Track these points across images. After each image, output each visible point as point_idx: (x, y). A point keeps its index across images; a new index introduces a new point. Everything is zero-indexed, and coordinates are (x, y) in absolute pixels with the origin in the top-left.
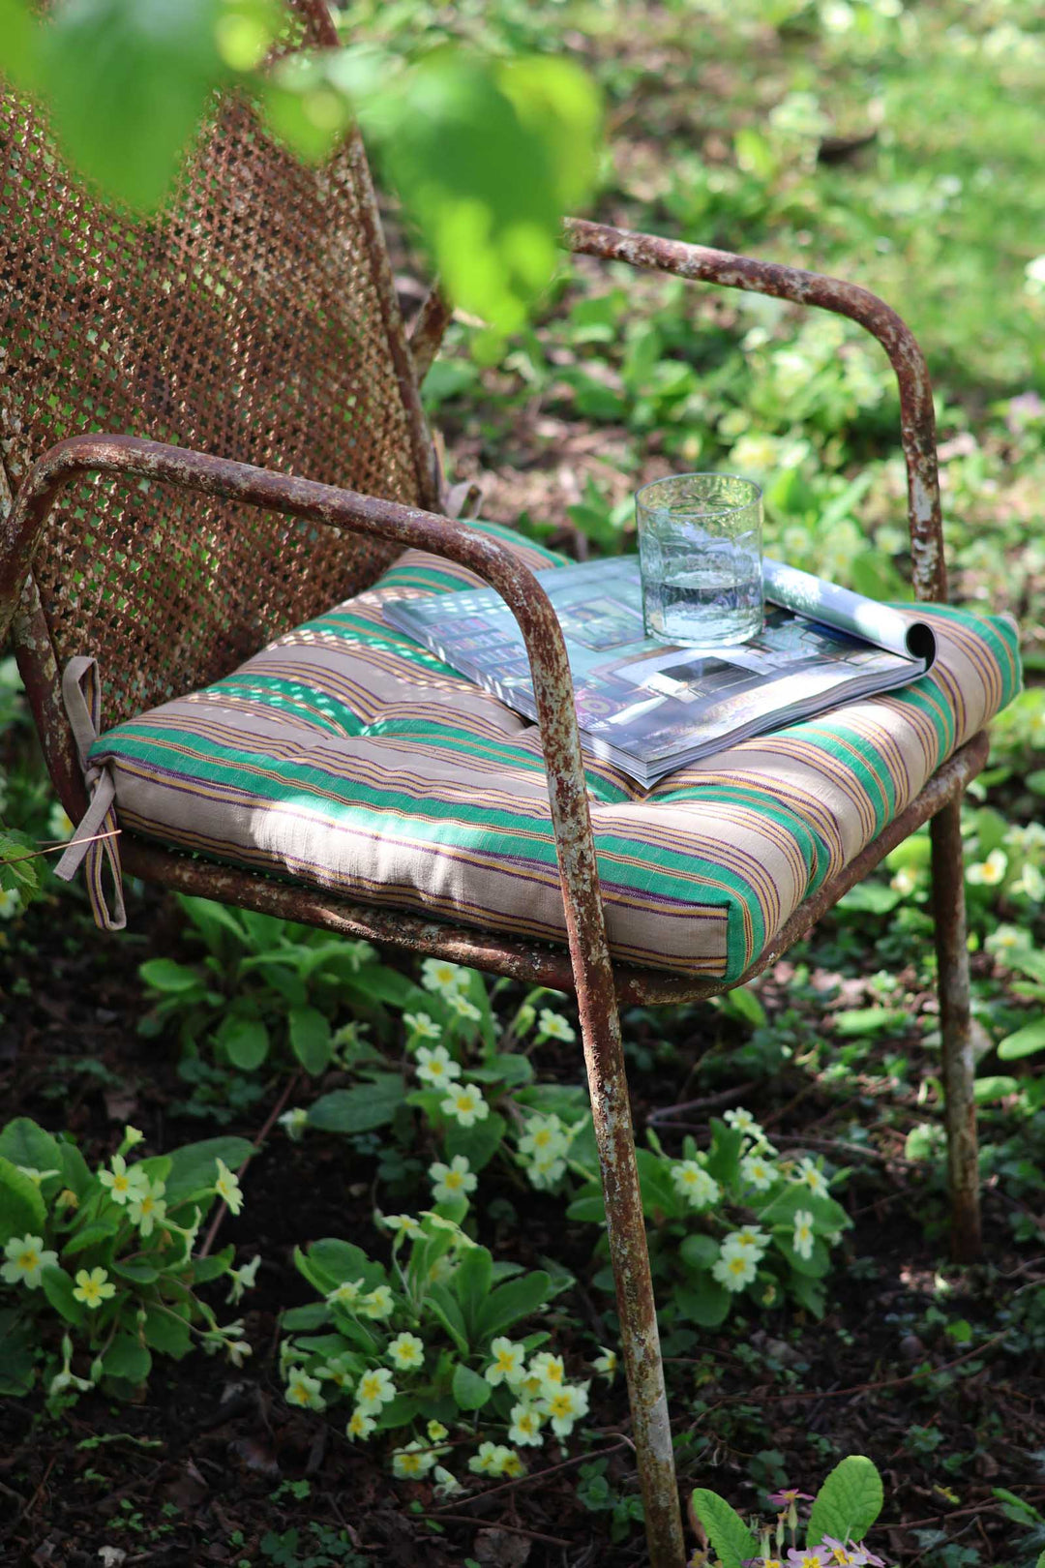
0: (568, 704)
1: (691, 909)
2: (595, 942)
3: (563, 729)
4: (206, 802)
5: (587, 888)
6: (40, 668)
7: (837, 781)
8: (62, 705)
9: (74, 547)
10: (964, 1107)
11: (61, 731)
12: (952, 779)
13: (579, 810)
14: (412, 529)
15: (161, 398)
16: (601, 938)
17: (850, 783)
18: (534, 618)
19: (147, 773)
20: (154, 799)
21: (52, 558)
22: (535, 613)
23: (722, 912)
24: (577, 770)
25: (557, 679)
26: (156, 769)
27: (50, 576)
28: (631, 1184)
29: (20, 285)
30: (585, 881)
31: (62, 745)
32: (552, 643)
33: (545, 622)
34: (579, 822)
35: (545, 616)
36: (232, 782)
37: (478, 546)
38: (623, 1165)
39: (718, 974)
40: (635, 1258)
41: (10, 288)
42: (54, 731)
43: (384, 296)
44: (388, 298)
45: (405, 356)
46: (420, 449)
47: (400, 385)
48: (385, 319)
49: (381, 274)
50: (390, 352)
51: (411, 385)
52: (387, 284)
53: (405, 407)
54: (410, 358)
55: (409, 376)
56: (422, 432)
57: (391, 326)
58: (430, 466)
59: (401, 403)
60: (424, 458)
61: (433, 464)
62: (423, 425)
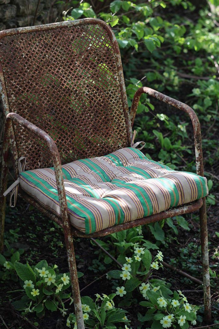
0: (59, 172)
1: (79, 218)
2: (65, 221)
3: (58, 176)
4: (29, 186)
5: (63, 209)
6: (14, 157)
7: (134, 201)
8: (17, 165)
9: (26, 136)
10: (206, 287)
11: (17, 170)
12: (181, 210)
13: (61, 193)
14: (40, 134)
15: (52, 112)
16: (66, 220)
17: (137, 202)
18: (53, 154)
19: (23, 179)
20: (23, 184)
21: (20, 138)
22: (53, 153)
23: (84, 219)
24: (61, 185)
25: (56, 166)
26: (25, 178)
27: (19, 141)
28: (74, 273)
29: (21, 87)
30: (63, 208)
31: (17, 172)
32: (56, 159)
33: (55, 155)
34: (61, 196)
35: (55, 154)
36: (33, 183)
37: (47, 139)
38: (71, 268)
39: (84, 232)
40: (74, 288)
41: (18, 87)
42: (15, 169)
43: (124, 101)
44: (124, 102)
45: (127, 114)
46: (129, 133)
47: (125, 119)
48: (123, 106)
49: (123, 97)
50: (123, 113)
51: (128, 120)
52: (124, 99)
53: (126, 124)
54: (128, 114)
55: (128, 118)
56: (130, 129)
57: (124, 107)
58: (131, 137)
59: (125, 123)
60: (130, 135)
61: (132, 136)
62: (130, 128)
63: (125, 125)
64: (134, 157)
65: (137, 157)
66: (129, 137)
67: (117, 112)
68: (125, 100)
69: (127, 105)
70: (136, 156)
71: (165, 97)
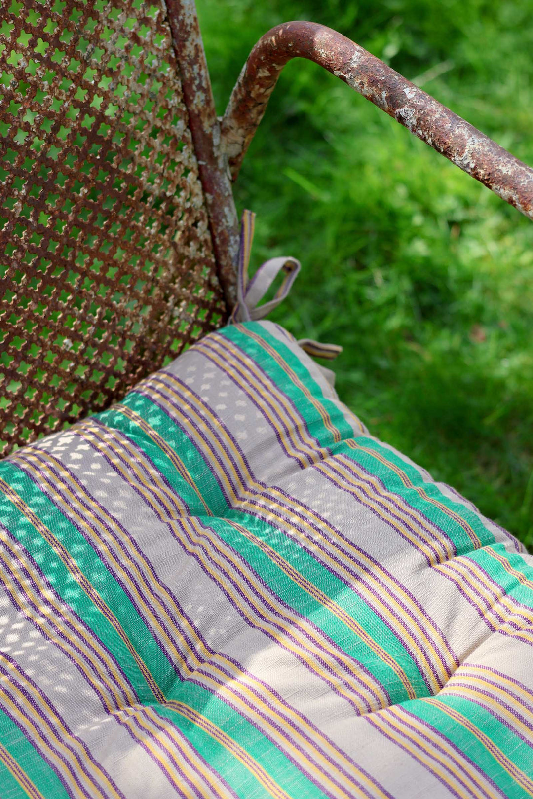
43: (187, 75)
44: (193, 79)
45: (209, 139)
46: (222, 233)
47: (200, 168)
48: (186, 100)
49: (185, 52)
50: (189, 135)
51: (216, 169)
52: (191, 64)
53: (205, 190)
54: (216, 141)
55: (213, 159)
56: (225, 216)
57: (193, 107)
58: (233, 251)
59: (198, 188)
60: (225, 241)
61: (236, 247)
62: (226, 210)
63: (198, 201)
64: (281, 429)
65: (297, 427)
66: (226, 252)
67: (157, 142)
68: (196, 67)
69: (206, 91)
70: (290, 426)
71: (469, 146)
